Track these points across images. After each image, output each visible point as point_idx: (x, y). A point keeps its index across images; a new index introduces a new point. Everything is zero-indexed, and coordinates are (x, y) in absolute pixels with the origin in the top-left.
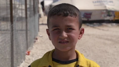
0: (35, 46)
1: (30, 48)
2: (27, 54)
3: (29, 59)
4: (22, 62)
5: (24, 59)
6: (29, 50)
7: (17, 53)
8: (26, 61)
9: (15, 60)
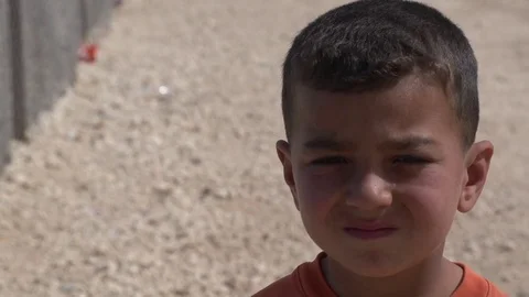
0: (118, 23)
1: (95, 31)
2: (81, 59)
3: (95, 82)
4: (62, 93)
5: (73, 80)
6: (90, 41)
7: (38, 54)
8: (79, 87)
9: (30, 85)
